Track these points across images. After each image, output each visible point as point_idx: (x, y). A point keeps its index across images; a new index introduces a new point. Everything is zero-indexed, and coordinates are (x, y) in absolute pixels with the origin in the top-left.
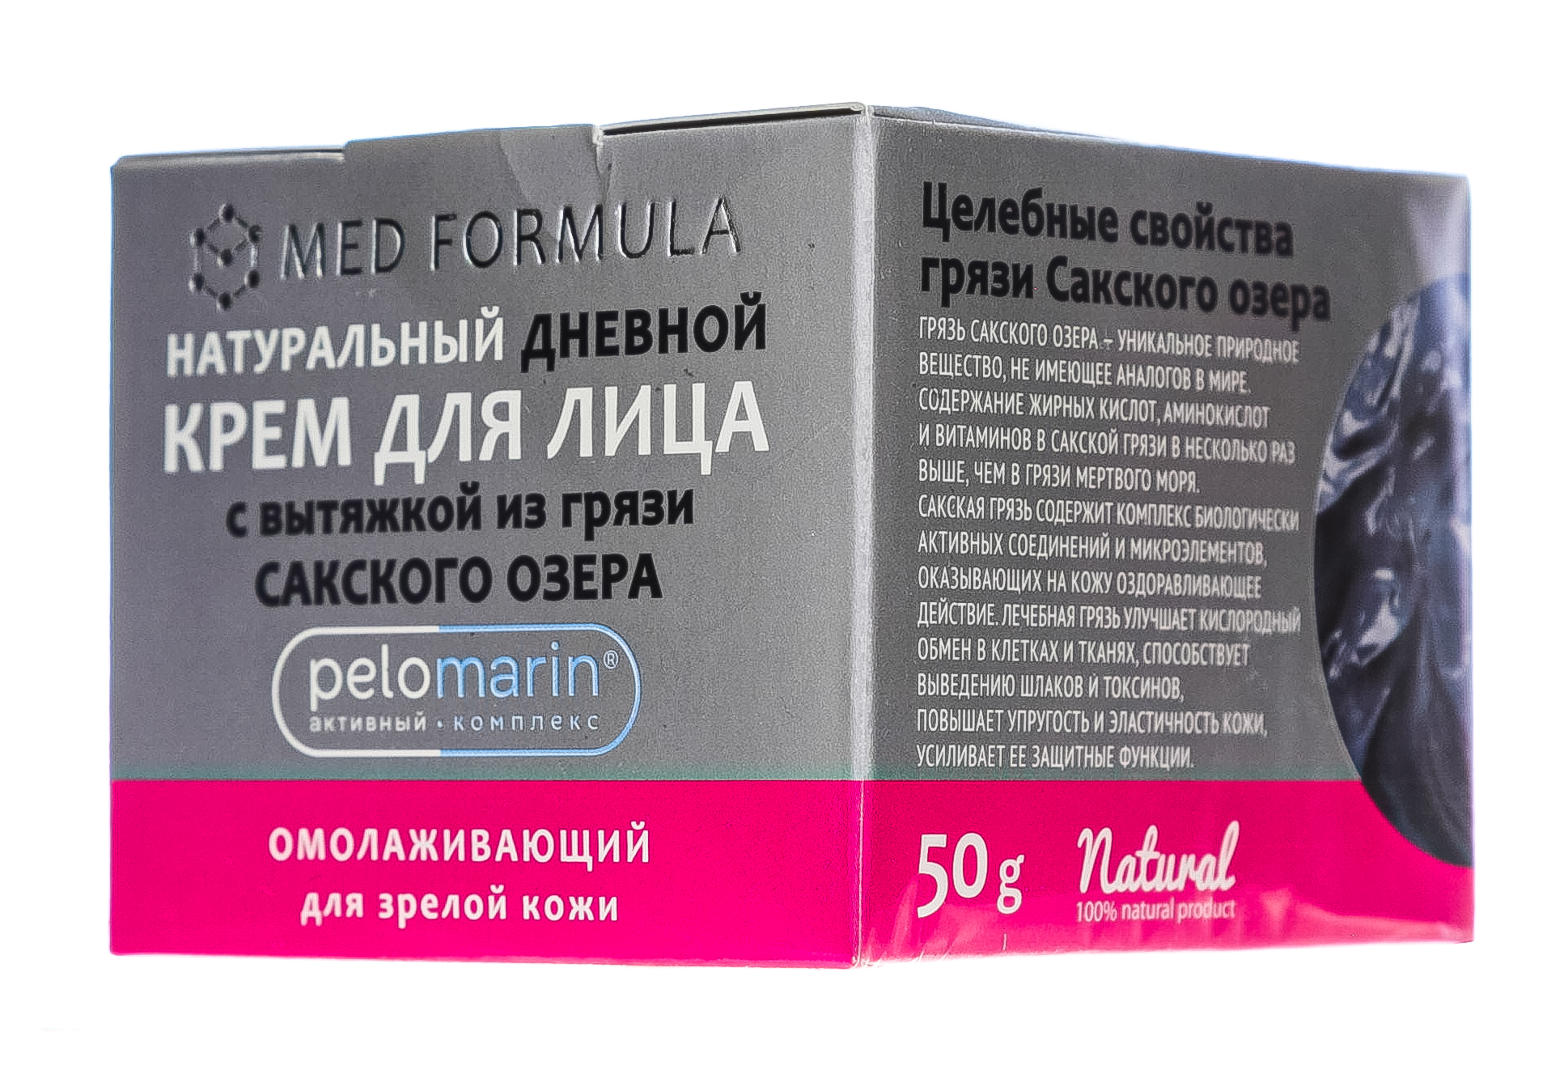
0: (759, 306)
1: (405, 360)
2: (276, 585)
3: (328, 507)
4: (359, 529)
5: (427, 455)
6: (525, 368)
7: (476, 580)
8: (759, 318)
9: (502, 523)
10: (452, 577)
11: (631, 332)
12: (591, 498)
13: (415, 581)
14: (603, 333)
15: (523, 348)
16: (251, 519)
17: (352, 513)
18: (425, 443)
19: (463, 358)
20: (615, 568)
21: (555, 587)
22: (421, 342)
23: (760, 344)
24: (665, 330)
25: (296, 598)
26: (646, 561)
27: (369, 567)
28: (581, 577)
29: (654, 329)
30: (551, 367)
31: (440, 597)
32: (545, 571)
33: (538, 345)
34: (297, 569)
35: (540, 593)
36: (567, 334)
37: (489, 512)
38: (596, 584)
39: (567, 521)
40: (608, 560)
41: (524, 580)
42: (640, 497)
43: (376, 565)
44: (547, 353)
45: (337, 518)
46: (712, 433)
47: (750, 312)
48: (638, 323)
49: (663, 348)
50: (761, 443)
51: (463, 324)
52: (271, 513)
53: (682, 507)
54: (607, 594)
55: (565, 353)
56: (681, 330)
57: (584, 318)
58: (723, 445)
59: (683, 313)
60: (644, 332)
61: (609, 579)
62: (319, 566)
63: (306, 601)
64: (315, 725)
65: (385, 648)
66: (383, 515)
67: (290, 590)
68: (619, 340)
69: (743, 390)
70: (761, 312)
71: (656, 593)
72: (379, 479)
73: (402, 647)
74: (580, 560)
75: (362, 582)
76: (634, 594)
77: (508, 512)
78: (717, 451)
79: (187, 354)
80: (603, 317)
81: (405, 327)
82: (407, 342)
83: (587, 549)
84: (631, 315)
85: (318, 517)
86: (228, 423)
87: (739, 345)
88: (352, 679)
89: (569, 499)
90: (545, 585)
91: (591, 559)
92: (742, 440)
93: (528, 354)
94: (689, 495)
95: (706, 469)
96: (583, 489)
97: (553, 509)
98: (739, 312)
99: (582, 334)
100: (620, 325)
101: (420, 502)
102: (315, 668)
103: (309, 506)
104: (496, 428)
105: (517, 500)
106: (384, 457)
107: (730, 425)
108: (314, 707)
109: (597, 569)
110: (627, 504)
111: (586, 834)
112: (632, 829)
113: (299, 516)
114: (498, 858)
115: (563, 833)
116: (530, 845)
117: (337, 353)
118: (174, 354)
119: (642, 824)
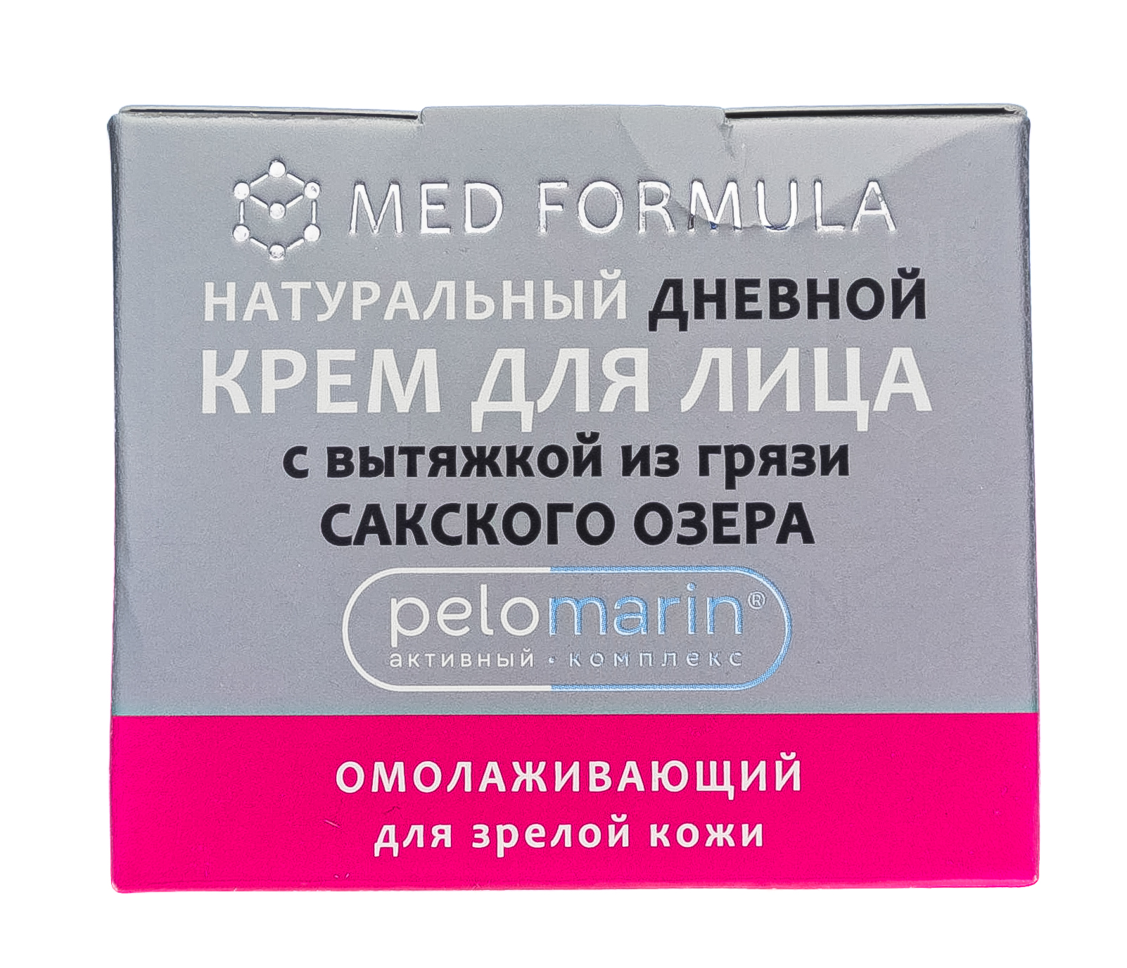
0: (918, 280)
1: (507, 314)
2: (345, 525)
3: (412, 453)
4: (451, 472)
5: (536, 404)
6: (653, 327)
7: (595, 524)
8: (919, 291)
9: (627, 470)
10: (566, 522)
11: (775, 299)
12: (731, 451)
13: (522, 524)
14: (742, 299)
15: (652, 310)
16: (315, 462)
17: (443, 459)
18: (533, 393)
19: (579, 315)
20: (760, 516)
21: (691, 532)
22: (528, 299)
23: (920, 313)
24: (814, 298)
25: (372, 539)
26: (795, 509)
27: (464, 510)
28: (720, 523)
29: (802, 296)
30: (683, 327)
31: (553, 539)
32: (677, 517)
33: (668, 305)
34: (373, 510)
35: (673, 537)
36: (701, 298)
37: (612, 460)
38: (740, 529)
39: (704, 470)
40: (751, 508)
41: (653, 524)
42: (789, 451)
43: (472, 509)
44: (679, 314)
45: (424, 463)
46: (869, 393)
47: (907, 286)
48: (783, 291)
49: (813, 314)
50: (923, 403)
51: (579, 286)
52: (340, 456)
53: (837, 460)
54: (751, 539)
55: (699, 314)
56: (832, 298)
57: (721, 284)
58: (882, 404)
59: (834, 284)
60: (789, 298)
61: (752, 526)
62: (401, 509)
63: (385, 540)
64: (397, 661)
65: (484, 588)
66: (481, 461)
67: (364, 530)
68: (763, 304)
69: (903, 356)
70: (920, 286)
71: (808, 538)
72: (477, 426)
73: (503, 588)
74: (719, 508)
75: (455, 524)
76: (782, 539)
77: (634, 461)
78: (875, 409)
79: (230, 300)
80: (741, 284)
81: (507, 286)
82: (509, 299)
83: (727, 497)
84: (774, 284)
85: (400, 462)
86: (283, 369)
87: (897, 313)
88: (441, 617)
89: (705, 451)
90: (677, 530)
91: (733, 507)
92: (902, 402)
93: (656, 315)
94: (843, 451)
95: (862, 425)
96: (723, 442)
97: (688, 460)
98: (896, 285)
99: (719, 298)
100: (763, 292)
101: (527, 450)
102: (396, 606)
103: (389, 451)
104: (620, 383)
105: (645, 451)
106: (482, 406)
107: (888, 386)
108: (394, 644)
109: (740, 516)
110: (774, 458)
111: (727, 765)
112: (781, 759)
113: (376, 461)
114: (621, 788)
115: (700, 765)
116: (660, 776)
117: (422, 307)
118: (211, 301)
119: (793, 755)
